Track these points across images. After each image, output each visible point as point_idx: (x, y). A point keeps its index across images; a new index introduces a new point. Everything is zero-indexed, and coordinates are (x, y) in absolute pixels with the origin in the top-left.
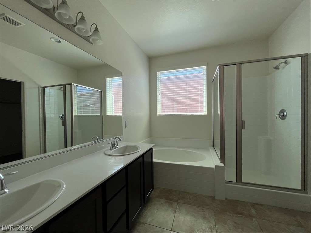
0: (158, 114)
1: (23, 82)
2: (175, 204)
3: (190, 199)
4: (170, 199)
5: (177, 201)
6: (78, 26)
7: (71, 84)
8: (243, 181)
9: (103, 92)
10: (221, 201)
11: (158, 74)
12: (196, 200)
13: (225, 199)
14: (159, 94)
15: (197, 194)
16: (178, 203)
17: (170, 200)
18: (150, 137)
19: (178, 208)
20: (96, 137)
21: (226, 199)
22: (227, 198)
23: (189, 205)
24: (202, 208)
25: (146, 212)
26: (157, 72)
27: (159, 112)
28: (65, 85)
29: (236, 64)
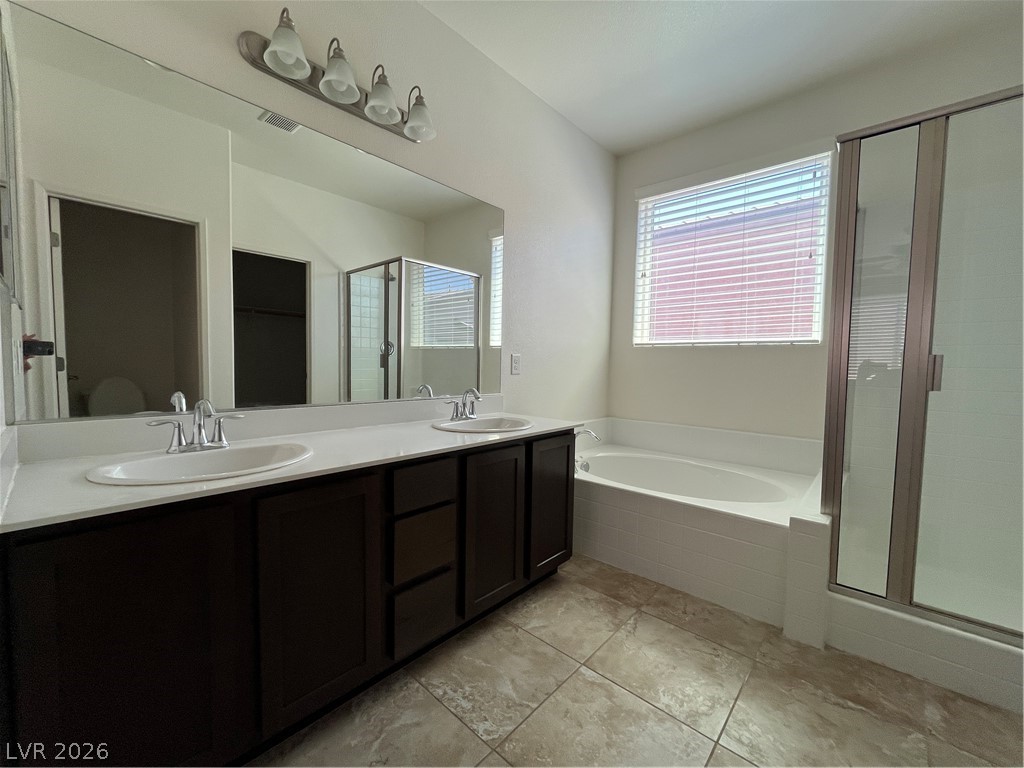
0: (637, 340)
1: (310, 262)
2: (626, 613)
3: (685, 613)
4: (617, 597)
5: (638, 606)
6: (371, 103)
7: (399, 260)
8: (916, 599)
9: (482, 280)
10: (803, 649)
11: (642, 207)
12: (706, 620)
13: (819, 645)
14: (644, 275)
15: (716, 605)
16: (640, 612)
17: (615, 598)
18: (608, 416)
19: (631, 621)
20: (427, 388)
21: (827, 647)
22: (833, 644)
23: (672, 627)
24: (716, 646)
25: (533, 606)
26: (642, 201)
27: (642, 335)
28: (387, 264)
29: (919, 123)
